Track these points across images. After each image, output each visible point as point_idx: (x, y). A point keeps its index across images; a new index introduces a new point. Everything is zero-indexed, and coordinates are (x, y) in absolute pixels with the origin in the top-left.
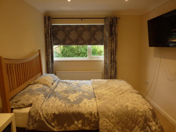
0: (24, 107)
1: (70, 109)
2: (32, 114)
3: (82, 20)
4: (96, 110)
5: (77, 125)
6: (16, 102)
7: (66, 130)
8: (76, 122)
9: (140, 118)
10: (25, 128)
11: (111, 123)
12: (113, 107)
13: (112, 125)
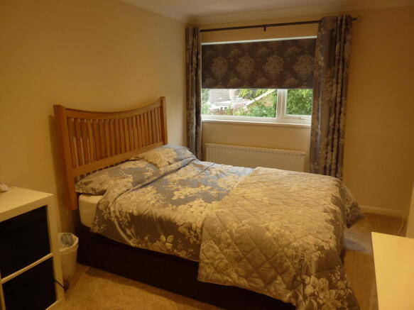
0: (93, 193)
1: (157, 211)
2: (101, 207)
3: (265, 30)
4: (201, 223)
5: (164, 244)
6: (86, 184)
7: (146, 248)
8: (163, 238)
9: (287, 260)
10: (89, 228)
11: (223, 256)
12: (235, 224)
13: (226, 261)
